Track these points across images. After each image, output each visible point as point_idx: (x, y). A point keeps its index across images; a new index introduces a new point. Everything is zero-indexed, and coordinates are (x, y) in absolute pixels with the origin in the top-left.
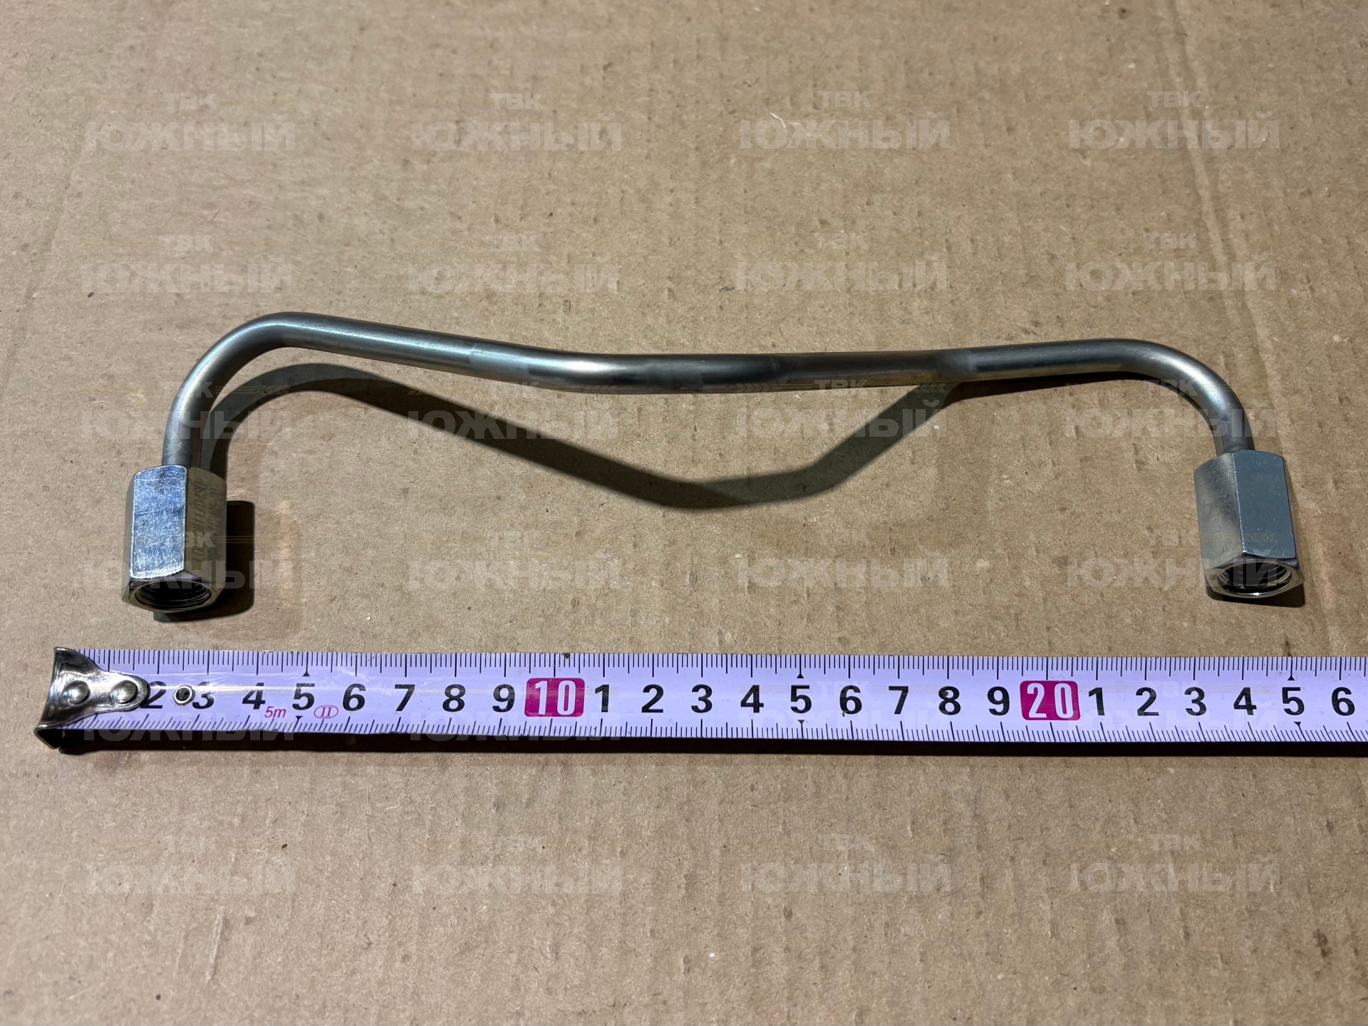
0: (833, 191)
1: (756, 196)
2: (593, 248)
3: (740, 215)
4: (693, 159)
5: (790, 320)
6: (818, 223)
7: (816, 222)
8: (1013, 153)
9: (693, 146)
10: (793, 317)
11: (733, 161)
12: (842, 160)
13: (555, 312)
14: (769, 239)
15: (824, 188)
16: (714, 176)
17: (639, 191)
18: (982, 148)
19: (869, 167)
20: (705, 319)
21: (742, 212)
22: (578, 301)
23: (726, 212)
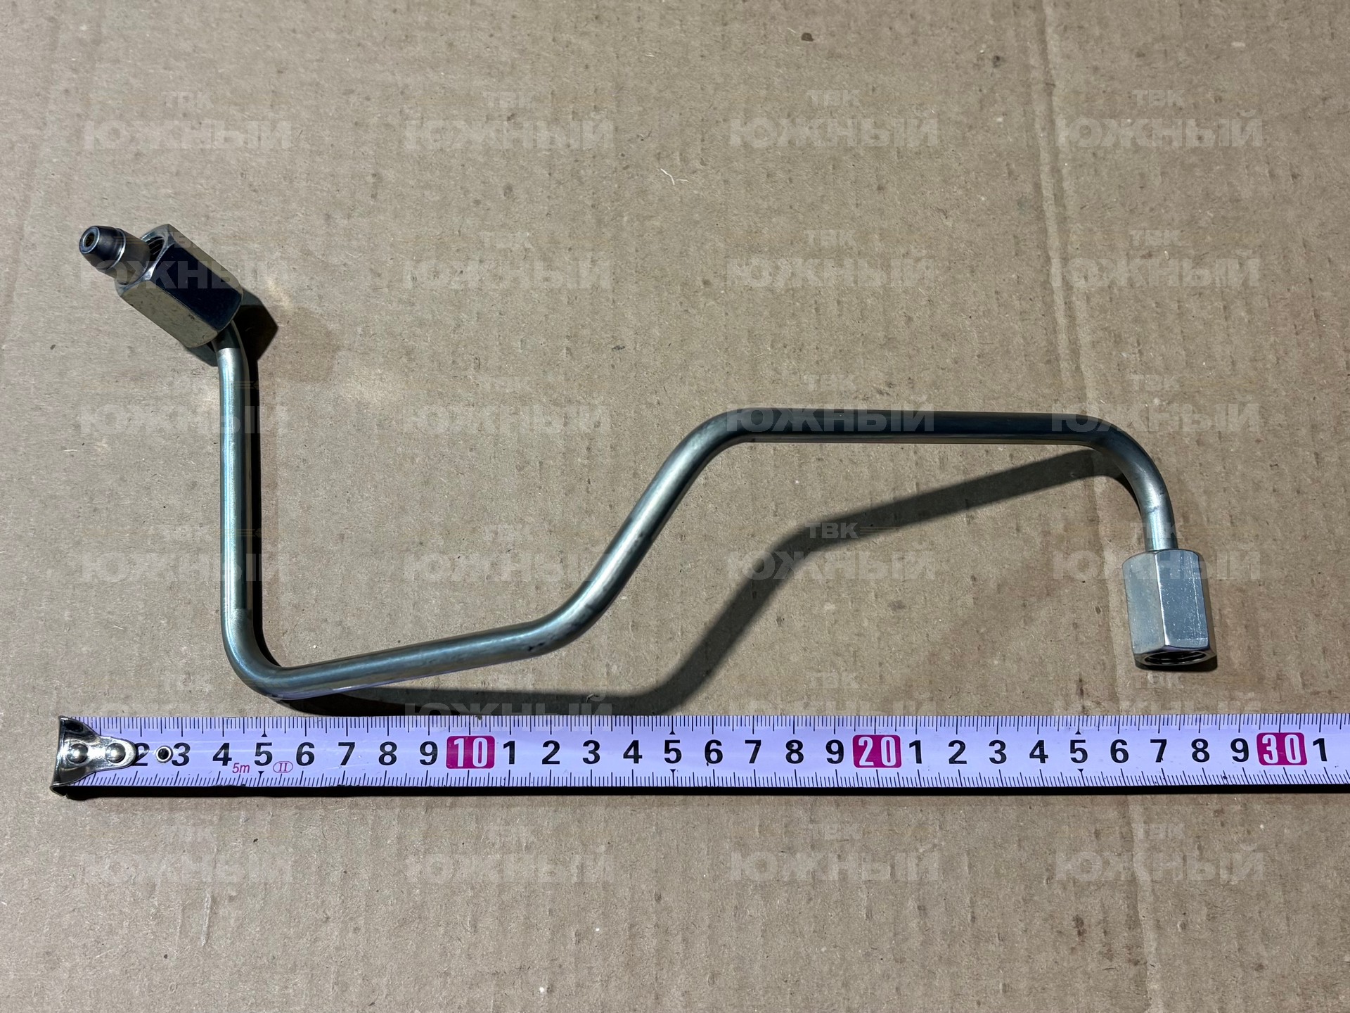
0: (716, 251)
1: (647, 255)
2: (499, 306)
3: (632, 275)
4: (590, 217)
5: (673, 378)
6: (701, 284)
7: (699, 283)
8: (881, 212)
9: (589, 203)
10: (676, 376)
11: (625, 219)
12: (725, 219)
13: (466, 369)
14: (656, 299)
15: (707, 247)
16: (609, 235)
17: (540, 249)
18: (853, 208)
19: (750, 226)
20: (599, 377)
21: (633, 272)
22: (486, 360)
23: (618, 271)
